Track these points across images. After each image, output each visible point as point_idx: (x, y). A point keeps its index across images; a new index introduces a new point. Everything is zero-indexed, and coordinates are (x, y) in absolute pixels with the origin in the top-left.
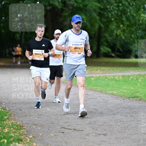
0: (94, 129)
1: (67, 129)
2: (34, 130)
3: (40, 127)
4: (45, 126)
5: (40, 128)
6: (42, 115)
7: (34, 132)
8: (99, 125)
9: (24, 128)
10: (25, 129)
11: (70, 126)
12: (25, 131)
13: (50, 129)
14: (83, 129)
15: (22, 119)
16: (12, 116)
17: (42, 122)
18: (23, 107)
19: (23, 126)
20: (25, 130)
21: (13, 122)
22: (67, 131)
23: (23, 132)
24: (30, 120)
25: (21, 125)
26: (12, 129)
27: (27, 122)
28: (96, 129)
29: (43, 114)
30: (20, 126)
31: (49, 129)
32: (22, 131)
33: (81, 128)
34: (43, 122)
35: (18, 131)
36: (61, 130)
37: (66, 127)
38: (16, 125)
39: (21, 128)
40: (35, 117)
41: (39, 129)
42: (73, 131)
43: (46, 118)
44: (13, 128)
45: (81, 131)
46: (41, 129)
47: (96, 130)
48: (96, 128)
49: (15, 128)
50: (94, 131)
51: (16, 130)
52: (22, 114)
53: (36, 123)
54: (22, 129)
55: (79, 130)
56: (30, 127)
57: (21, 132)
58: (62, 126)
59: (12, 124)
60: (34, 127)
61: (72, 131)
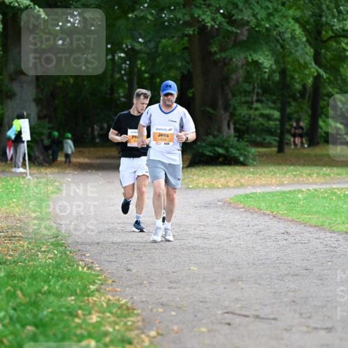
0: (304, 315)
1: (240, 315)
2: (159, 318)
3: (174, 311)
4: (185, 309)
5: (173, 313)
6: (179, 282)
7: (160, 323)
8: (315, 306)
9: (136, 312)
10: (138, 315)
11: (246, 308)
12: (138, 321)
13: (199, 315)
14: (276, 316)
15: (131, 291)
16: (108, 285)
17: (178, 299)
18: (134, 262)
19: (134, 309)
20: (139, 318)
21: (109, 300)
22: (238, 320)
23: (133, 322)
24: (150, 293)
25: (129, 305)
26: (108, 314)
27: (144, 299)
28: (308, 315)
29: (182, 279)
30: (128, 309)
31: (195, 316)
32: (132, 319)
33: (272, 314)
34: (180, 298)
35: (121, 321)
36: (224, 319)
37: (238, 312)
38: (116, 305)
39: (129, 314)
40: (163, 287)
41: (172, 316)
42: (254, 321)
43: (188, 289)
44: (112, 313)
45: (273, 322)
46: (176, 315)
47: (309, 317)
48: (307, 313)
49: (116, 313)
50: (303, 320)
51: (118, 317)
52: (132, 280)
53: (164, 300)
54: (131, 315)
55: (266, 317)
56: (151, 310)
57: (129, 323)
58: (226, 307)
59: (108, 304)
60: (161, 310)
61: (251, 319)
